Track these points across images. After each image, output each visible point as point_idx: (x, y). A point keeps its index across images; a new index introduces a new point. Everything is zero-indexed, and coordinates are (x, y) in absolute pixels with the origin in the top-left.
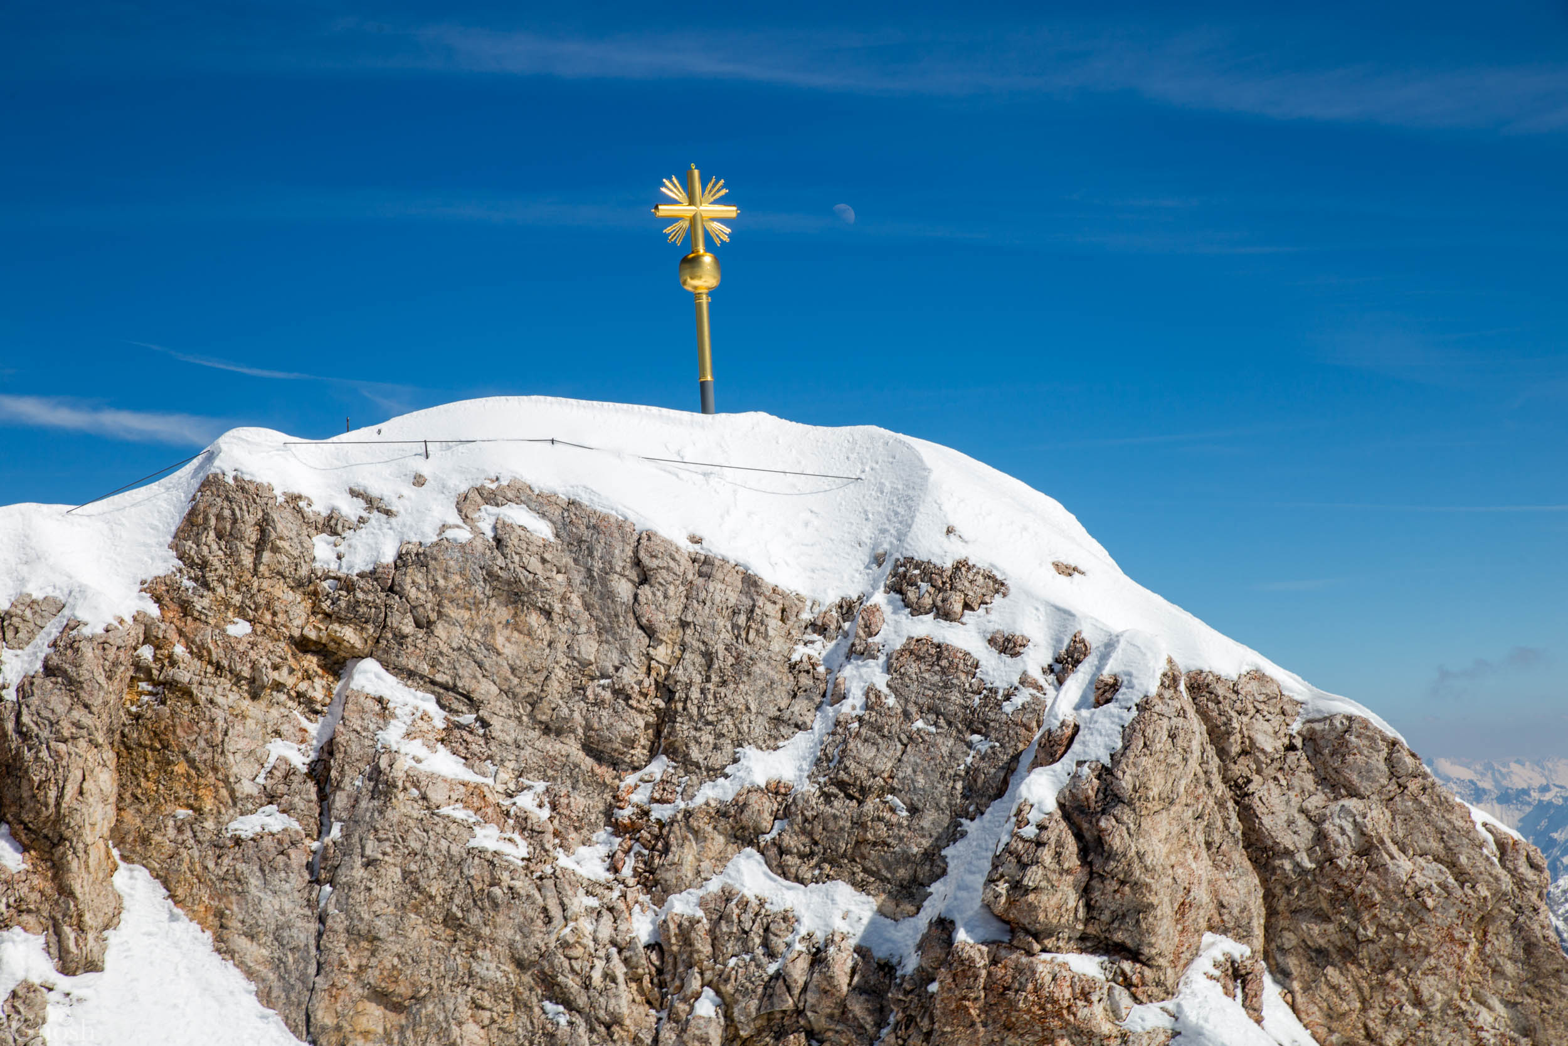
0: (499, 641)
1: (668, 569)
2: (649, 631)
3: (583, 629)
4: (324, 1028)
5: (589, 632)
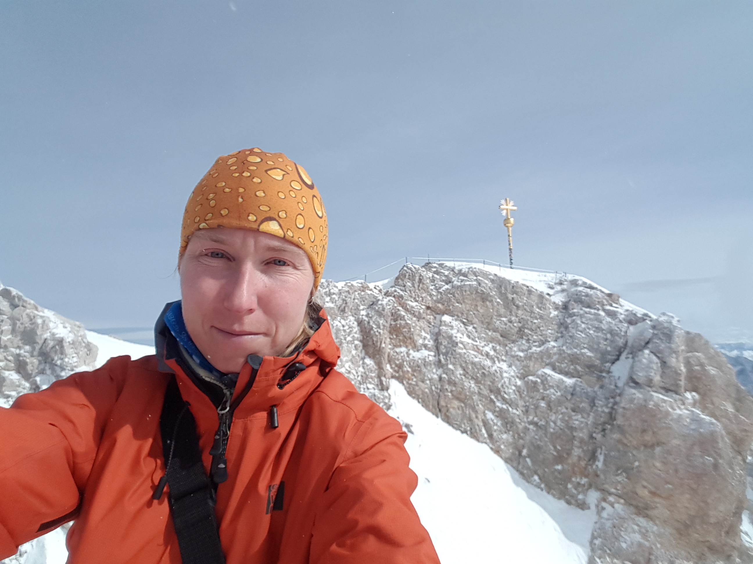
0: (479, 308)
1: (521, 292)
4: (443, 406)
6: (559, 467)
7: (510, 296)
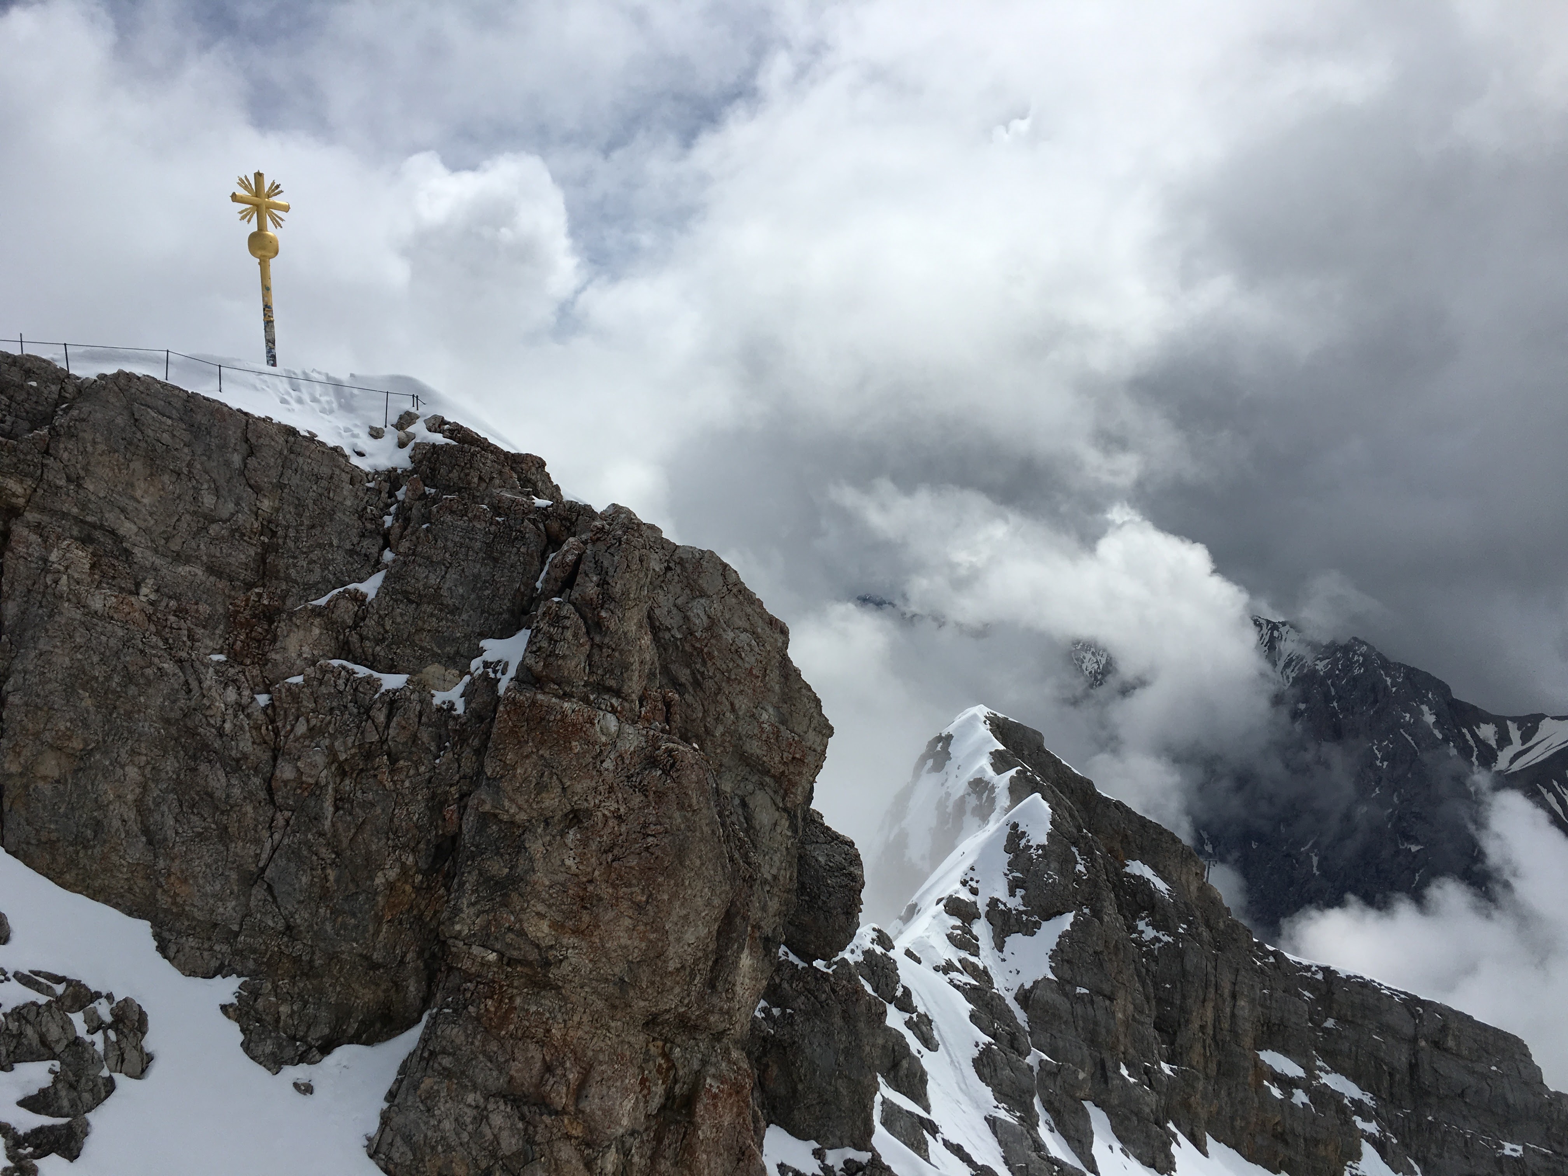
0: (138, 493)
1: (270, 446)
2: (257, 490)
3: (205, 486)
5: (209, 488)
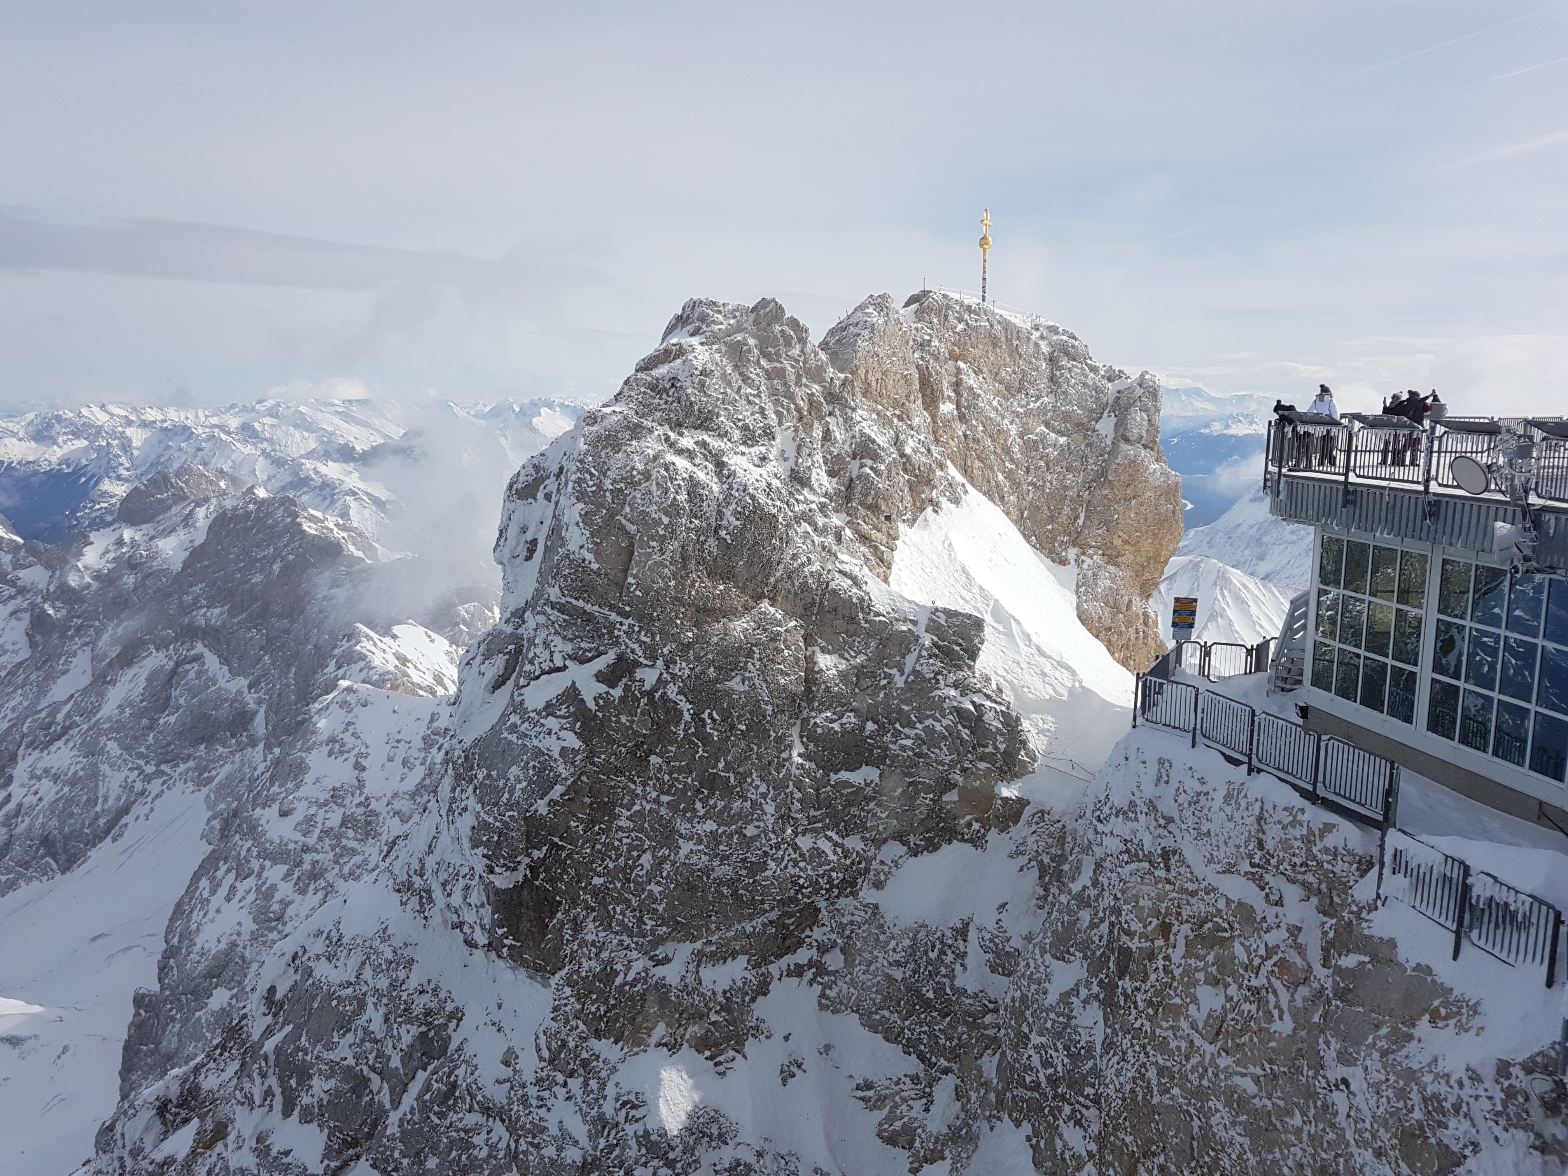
6: (1050, 527)
7: (1015, 343)
